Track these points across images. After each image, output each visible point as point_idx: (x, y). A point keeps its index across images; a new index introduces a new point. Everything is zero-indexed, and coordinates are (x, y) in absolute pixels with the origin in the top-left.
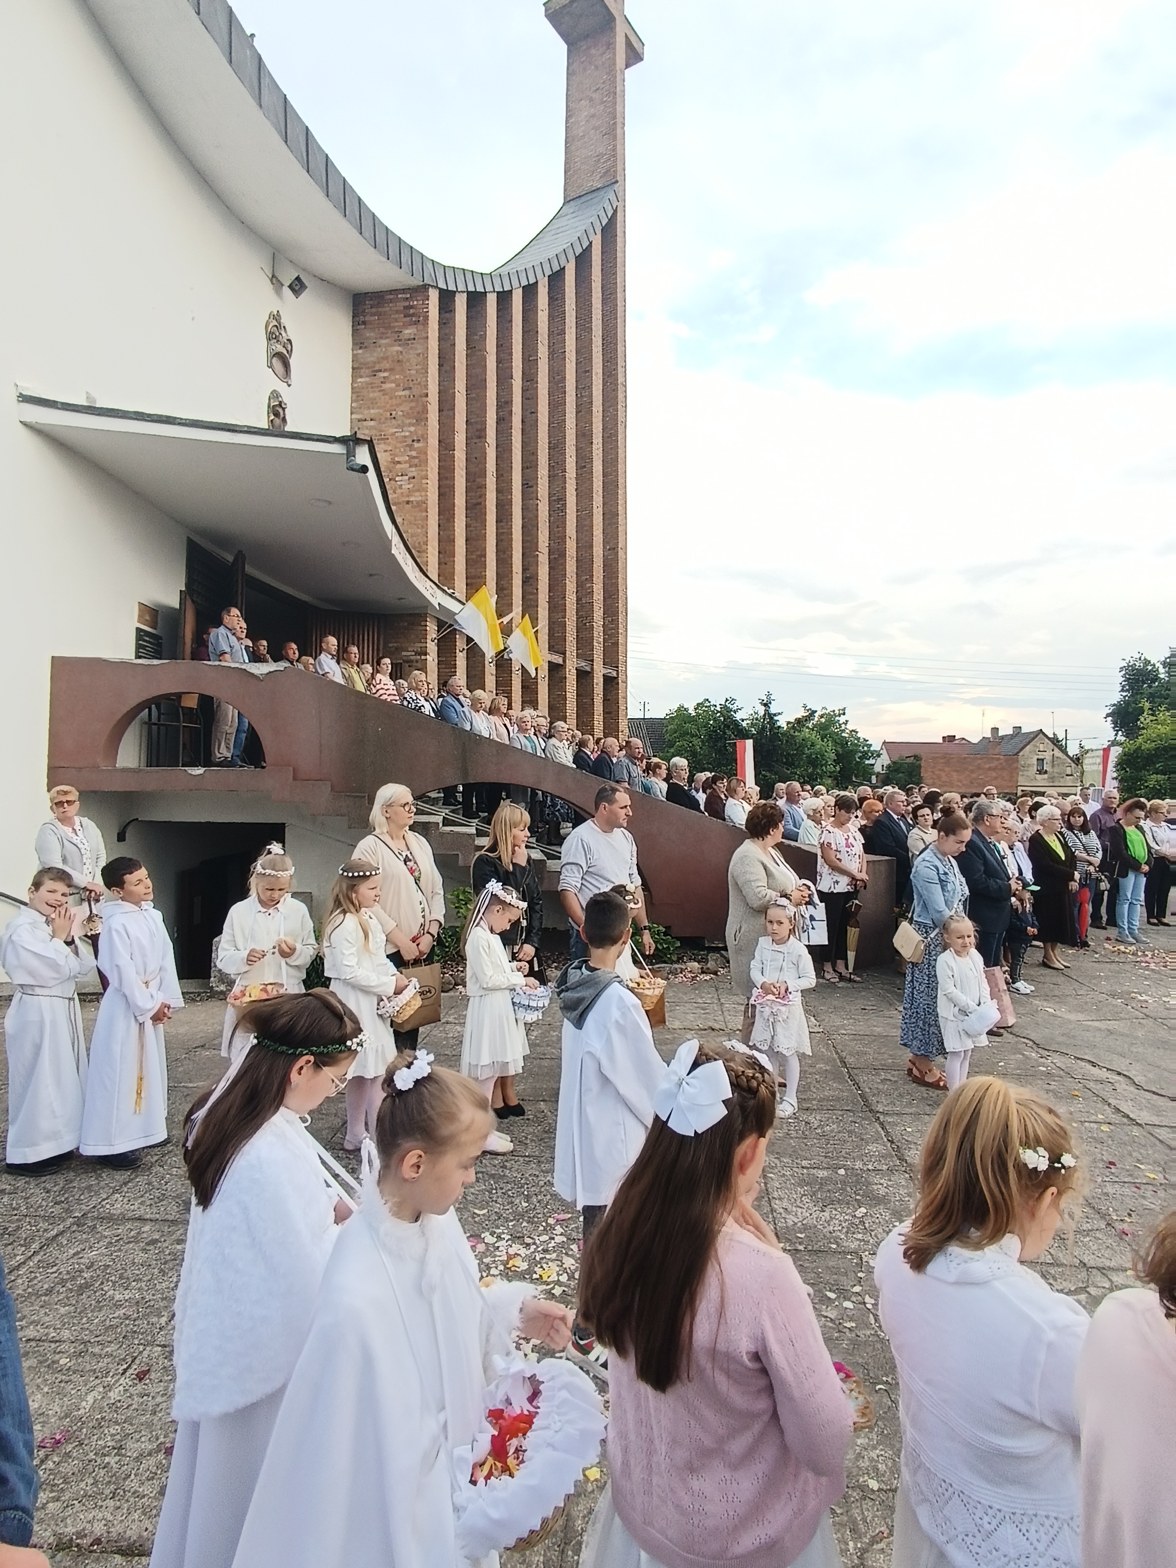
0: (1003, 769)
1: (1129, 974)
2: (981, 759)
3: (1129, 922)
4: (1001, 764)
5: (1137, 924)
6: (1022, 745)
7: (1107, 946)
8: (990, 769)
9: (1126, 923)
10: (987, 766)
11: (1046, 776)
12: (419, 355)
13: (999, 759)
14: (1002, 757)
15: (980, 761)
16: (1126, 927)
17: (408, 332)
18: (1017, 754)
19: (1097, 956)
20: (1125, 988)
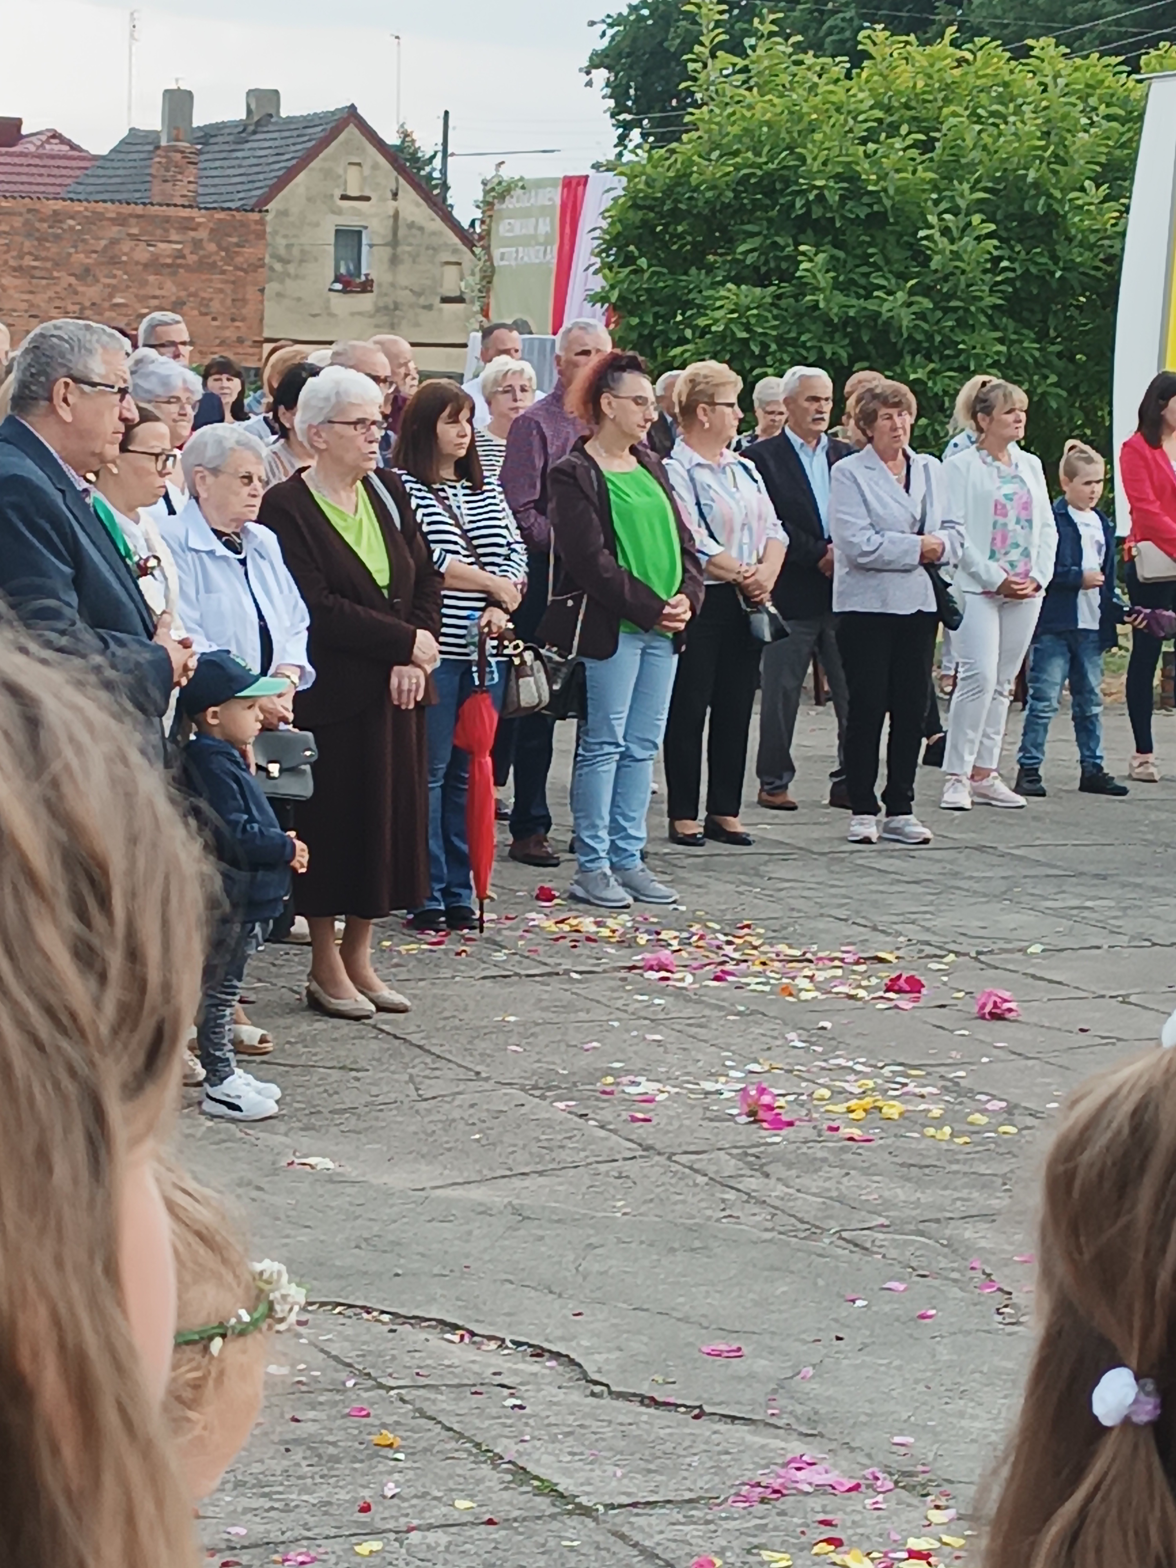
0: (205, 266)
1: (599, 1013)
2: (121, 221)
3: (615, 828)
4: (197, 244)
5: (643, 834)
6: (278, 169)
7: (536, 918)
8: (154, 265)
9: (603, 834)
10: (142, 253)
11: (365, 301)
13: (187, 225)
14: (199, 217)
15: (114, 231)
16: (603, 847)
18: (260, 206)
19: (500, 956)
20: (583, 1061)
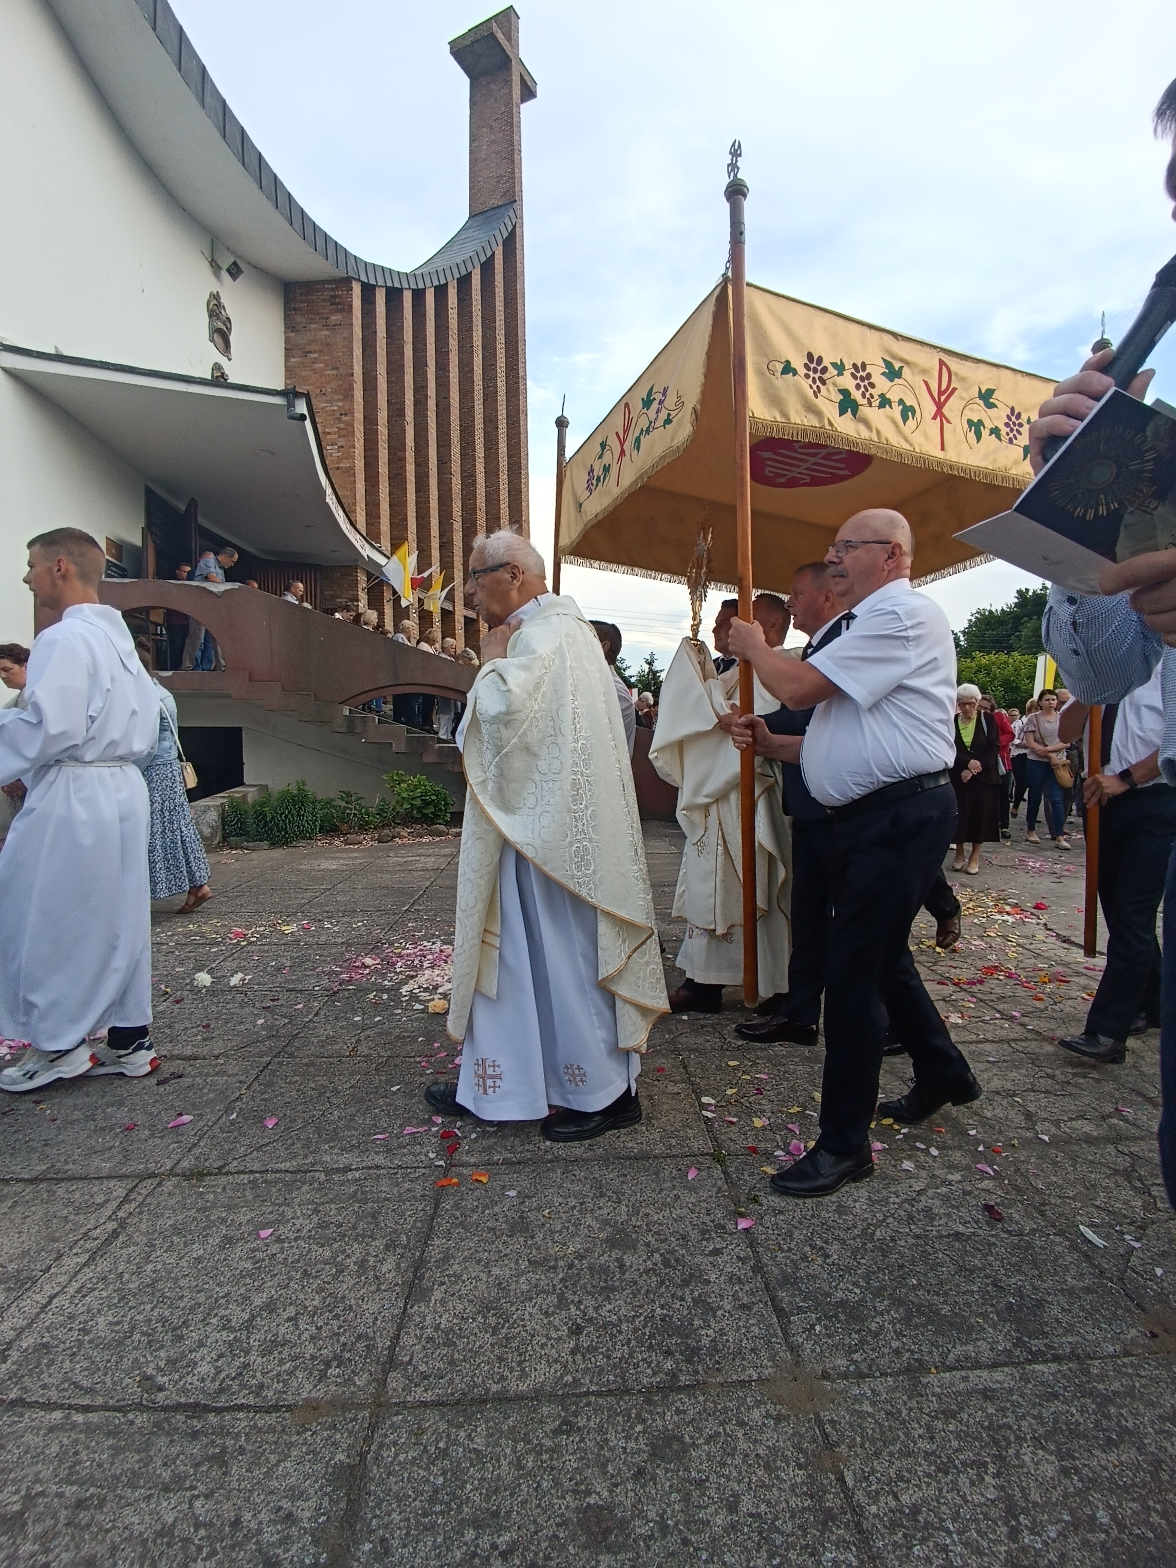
12: (344, 339)
17: (335, 318)
